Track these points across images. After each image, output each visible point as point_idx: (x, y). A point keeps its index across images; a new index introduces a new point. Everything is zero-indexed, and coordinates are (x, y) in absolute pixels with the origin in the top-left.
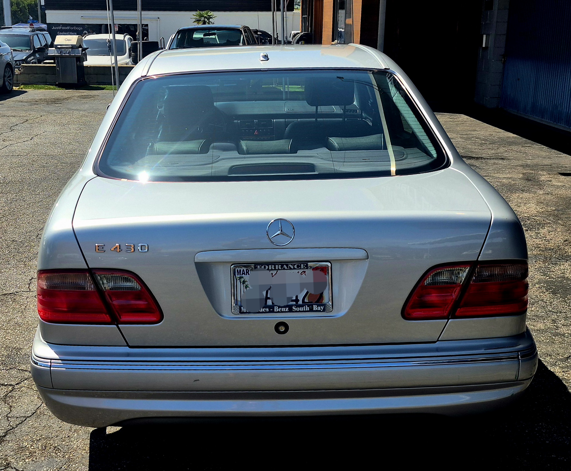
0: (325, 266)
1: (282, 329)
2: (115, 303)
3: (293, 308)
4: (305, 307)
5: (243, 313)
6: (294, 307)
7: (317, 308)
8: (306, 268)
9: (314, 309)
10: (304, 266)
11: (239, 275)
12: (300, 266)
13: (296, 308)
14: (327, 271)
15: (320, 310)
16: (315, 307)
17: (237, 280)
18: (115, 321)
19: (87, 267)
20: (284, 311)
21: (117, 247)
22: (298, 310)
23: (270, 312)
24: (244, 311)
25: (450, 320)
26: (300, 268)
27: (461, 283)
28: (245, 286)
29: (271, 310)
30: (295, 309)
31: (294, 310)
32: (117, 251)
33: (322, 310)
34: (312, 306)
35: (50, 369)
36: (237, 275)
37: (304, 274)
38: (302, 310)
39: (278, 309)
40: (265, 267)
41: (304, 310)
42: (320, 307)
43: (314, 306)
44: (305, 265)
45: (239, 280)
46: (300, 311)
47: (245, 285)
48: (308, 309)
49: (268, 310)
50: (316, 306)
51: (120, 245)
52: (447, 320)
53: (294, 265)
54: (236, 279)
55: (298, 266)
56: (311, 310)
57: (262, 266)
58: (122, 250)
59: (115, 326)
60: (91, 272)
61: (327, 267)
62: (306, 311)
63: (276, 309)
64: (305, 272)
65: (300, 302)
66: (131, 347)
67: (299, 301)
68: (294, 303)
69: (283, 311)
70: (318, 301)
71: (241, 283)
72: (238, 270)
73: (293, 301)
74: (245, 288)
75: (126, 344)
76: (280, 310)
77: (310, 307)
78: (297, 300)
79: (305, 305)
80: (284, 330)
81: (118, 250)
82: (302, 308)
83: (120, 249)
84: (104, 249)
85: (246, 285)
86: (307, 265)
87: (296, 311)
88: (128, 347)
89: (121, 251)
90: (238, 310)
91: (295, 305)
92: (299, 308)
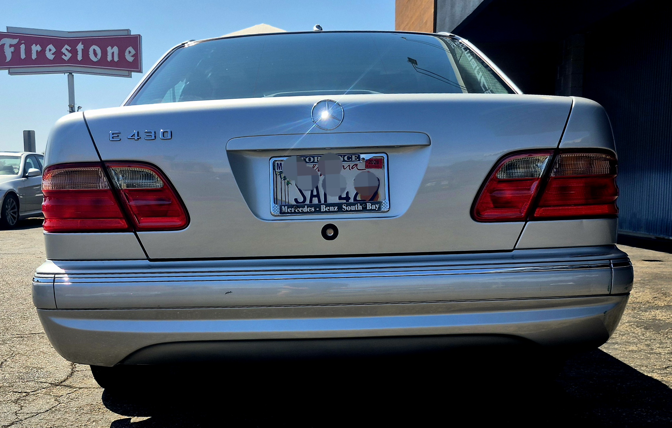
0: (380, 158)
1: (330, 234)
2: (132, 203)
3: (344, 207)
4: (358, 205)
5: (285, 213)
6: (344, 205)
7: (372, 207)
8: (358, 160)
9: (368, 208)
10: (356, 158)
11: (279, 169)
12: (351, 158)
13: (347, 207)
14: (383, 164)
15: (375, 208)
16: (369, 206)
17: (278, 175)
18: (133, 228)
19: (99, 160)
20: (333, 210)
21: (134, 134)
22: (349, 209)
23: (316, 212)
24: (285, 211)
25: (528, 223)
26: (351, 160)
27: (540, 176)
28: (286, 183)
29: (317, 209)
30: (345, 207)
31: (344, 209)
32: (134, 138)
33: (377, 209)
34: (365, 204)
35: (54, 284)
36: (277, 169)
37: (356, 167)
38: (354, 209)
39: (325, 208)
40: (310, 160)
41: (357, 209)
42: (374, 206)
43: (368, 204)
44: (356, 156)
45: (279, 175)
46: (351, 211)
47: (286, 181)
48: (360, 208)
49: (313, 209)
50: (370, 204)
51: (138, 132)
52: (524, 223)
53: (344, 156)
54: (276, 175)
55: (348, 158)
56: (365, 209)
57: (306, 158)
58: (140, 137)
59: (132, 234)
60: (104, 165)
61: (383, 159)
62: (358, 211)
63: (323, 208)
64: (356, 165)
65: (352, 200)
66: (151, 260)
67: (350, 198)
68: (345, 201)
69: (331, 210)
70: (372, 199)
71: (282, 179)
72: (278, 164)
73: (343, 199)
74: (286, 184)
75: (145, 257)
76: (328, 210)
77: (363, 205)
78: (347, 198)
79: (357, 203)
80: (332, 234)
81: (136, 138)
82: (354, 207)
83: (138, 136)
84: (120, 137)
85: (288, 181)
86: (359, 156)
87: (347, 211)
88: (147, 260)
89: (139, 139)
90: (279, 210)
91: (345, 203)
92: (350, 207)
